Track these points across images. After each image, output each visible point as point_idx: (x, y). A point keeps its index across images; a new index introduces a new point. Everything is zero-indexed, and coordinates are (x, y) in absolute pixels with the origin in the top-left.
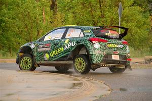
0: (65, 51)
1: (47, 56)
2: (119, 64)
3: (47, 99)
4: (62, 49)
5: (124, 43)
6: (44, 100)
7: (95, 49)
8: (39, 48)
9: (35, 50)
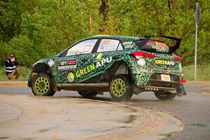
0: (97, 70)
1: (71, 77)
2: (169, 87)
3: (94, 137)
4: (93, 67)
5: (176, 59)
6: (90, 138)
7: (139, 66)
8: (60, 66)
9: (54, 69)
